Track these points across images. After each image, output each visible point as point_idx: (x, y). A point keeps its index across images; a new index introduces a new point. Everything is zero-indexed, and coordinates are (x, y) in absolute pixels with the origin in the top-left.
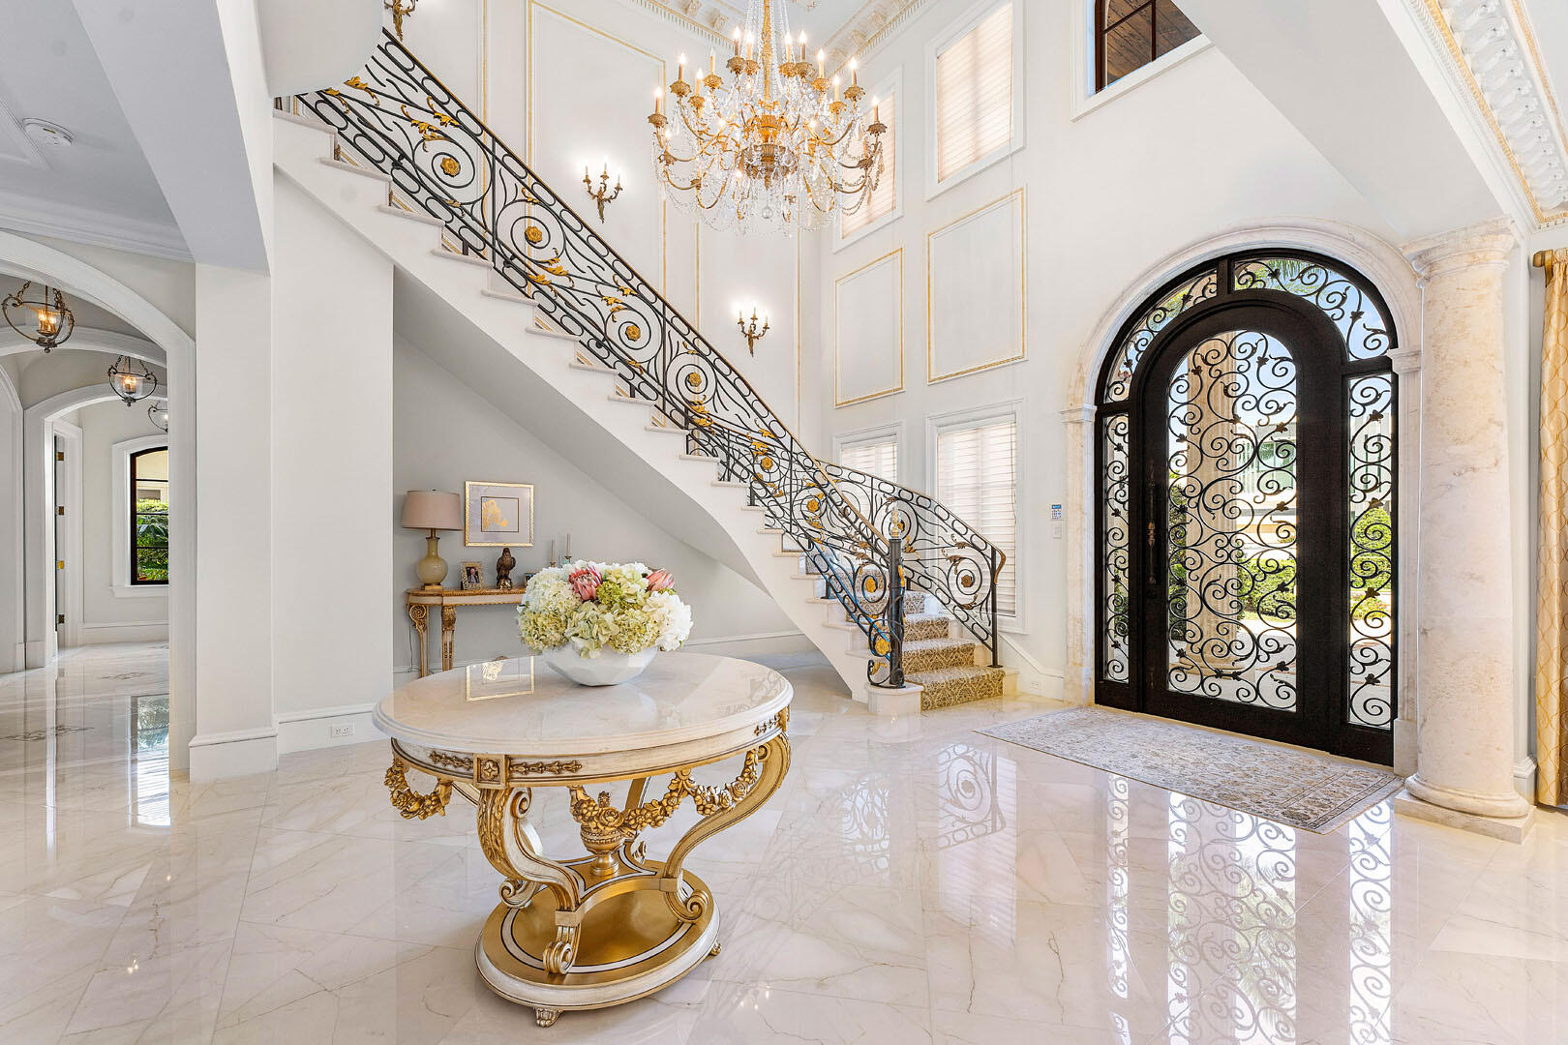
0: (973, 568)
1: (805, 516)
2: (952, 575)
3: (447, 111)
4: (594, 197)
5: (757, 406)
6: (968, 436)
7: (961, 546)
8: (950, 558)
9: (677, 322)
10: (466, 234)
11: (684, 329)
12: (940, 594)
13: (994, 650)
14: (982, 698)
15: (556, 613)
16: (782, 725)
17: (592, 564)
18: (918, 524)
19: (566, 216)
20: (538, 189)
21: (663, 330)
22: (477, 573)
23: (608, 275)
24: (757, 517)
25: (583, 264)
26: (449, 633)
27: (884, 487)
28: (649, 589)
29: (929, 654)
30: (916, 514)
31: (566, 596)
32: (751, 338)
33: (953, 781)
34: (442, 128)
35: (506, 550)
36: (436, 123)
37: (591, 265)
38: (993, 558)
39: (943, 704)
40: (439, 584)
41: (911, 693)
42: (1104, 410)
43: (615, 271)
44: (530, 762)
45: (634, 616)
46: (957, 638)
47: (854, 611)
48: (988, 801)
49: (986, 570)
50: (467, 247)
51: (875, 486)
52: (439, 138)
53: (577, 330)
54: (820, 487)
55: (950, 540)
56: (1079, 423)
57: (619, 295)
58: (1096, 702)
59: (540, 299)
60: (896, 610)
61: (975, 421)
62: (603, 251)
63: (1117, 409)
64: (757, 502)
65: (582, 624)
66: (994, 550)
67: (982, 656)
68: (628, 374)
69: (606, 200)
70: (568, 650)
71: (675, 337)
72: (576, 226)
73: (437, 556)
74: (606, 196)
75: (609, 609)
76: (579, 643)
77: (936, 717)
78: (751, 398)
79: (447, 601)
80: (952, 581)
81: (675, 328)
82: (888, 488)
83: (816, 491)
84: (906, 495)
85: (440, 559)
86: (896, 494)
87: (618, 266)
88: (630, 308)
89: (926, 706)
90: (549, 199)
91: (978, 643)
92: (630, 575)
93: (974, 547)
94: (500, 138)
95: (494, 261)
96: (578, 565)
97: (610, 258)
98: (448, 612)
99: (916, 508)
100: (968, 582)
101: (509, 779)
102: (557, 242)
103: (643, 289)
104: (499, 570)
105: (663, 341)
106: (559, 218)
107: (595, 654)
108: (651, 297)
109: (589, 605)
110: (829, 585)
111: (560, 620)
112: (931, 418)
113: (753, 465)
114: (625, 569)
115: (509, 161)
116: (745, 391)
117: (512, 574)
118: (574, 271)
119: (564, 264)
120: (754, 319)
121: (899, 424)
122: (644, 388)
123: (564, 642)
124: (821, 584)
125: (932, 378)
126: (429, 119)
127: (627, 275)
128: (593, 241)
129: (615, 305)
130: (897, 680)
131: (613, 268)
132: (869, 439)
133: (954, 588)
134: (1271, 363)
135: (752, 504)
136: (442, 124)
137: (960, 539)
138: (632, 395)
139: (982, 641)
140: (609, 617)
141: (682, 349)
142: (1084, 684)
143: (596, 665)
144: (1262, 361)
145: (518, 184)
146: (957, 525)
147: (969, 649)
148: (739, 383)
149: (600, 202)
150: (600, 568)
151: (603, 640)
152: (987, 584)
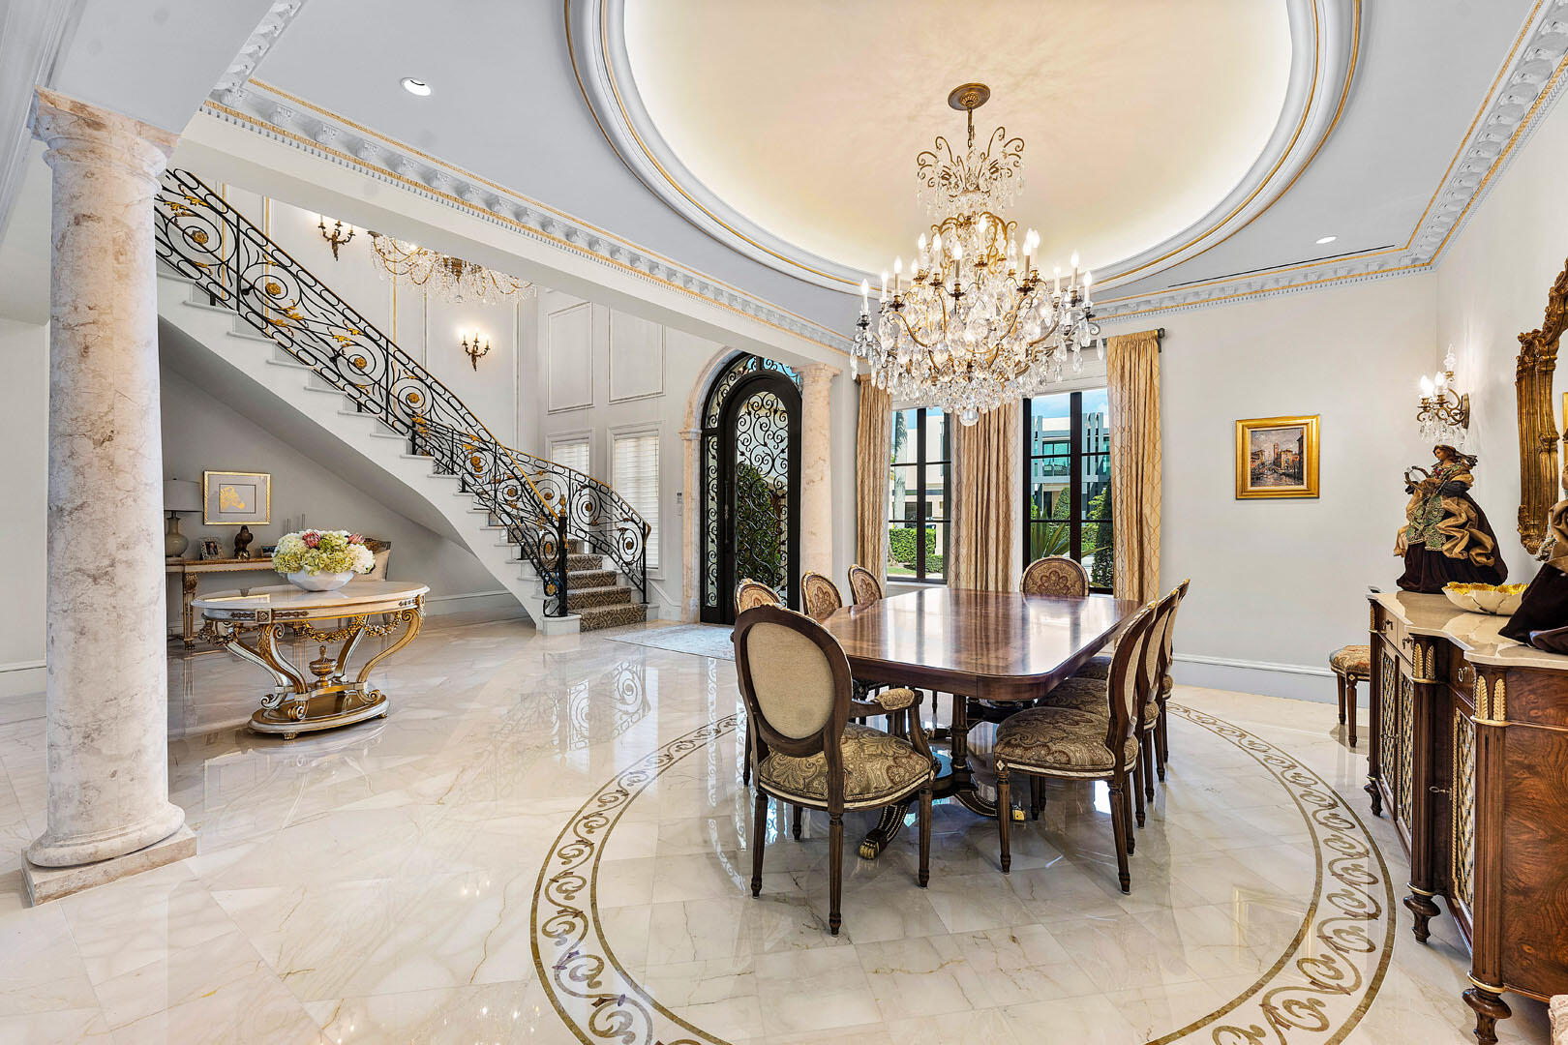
0: (633, 537)
1: (506, 500)
2: (621, 541)
3: (197, 195)
4: (329, 239)
5: (468, 418)
6: (631, 443)
7: (625, 520)
8: (620, 530)
9: (398, 355)
10: (212, 287)
11: (405, 360)
12: (614, 556)
13: (644, 591)
14: (629, 623)
15: (295, 554)
16: (417, 604)
17: (315, 531)
18: (601, 506)
19: (302, 275)
20: (277, 254)
21: (387, 361)
22: (216, 547)
23: (338, 319)
24: (470, 501)
25: (316, 311)
26: (190, 596)
27: (579, 477)
28: (349, 543)
29: (593, 595)
30: (600, 498)
31: (301, 546)
32: (474, 356)
33: (620, 687)
34: (192, 208)
35: (244, 528)
36: (186, 203)
37: (323, 311)
38: (644, 529)
39: (598, 627)
40: (179, 556)
41: (573, 620)
42: (706, 433)
43: (345, 316)
44: (283, 612)
45: (339, 555)
46: (622, 583)
47: (540, 568)
48: (640, 697)
49: (640, 537)
50: (214, 299)
51: (572, 477)
52: (189, 215)
53: (311, 361)
54: (518, 479)
55: (619, 516)
56: (690, 440)
57: (348, 334)
58: (701, 621)
59: (279, 337)
60: (561, 565)
61: (635, 433)
62: (334, 301)
63: (713, 433)
64: (467, 488)
65: (310, 559)
66: (644, 524)
67: (636, 597)
68: (356, 394)
69: (340, 242)
70: (302, 572)
71: (398, 366)
72: (311, 282)
73: (177, 533)
74: (340, 239)
75: (325, 552)
76: (309, 568)
77: (591, 636)
78: (463, 412)
79: (188, 569)
80: (621, 546)
81: (396, 358)
82: (582, 479)
83: (514, 482)
84: (594, 484)
85: (180, 535)
86: (586, 483)
87: (347, 312)
88: (357, 344)
89: (583, 629)
90: (287, 262)
91: (634, 588)
92: (339, 536)
93: (633, 521)
94: (242, 215)
95: (238, 310)
96: (309, 531)
97: (341, 307)
98: (189, 578)
99: (599, 493)
100: (630, 545)
101: (273, 619)
102: (294, 294)
103: (369, 330)
104: (237, 543)
105: (387, 369)
106: (296, 276)
107: (317, 573)
108: (376, 336)
109: (314, 552)
110: (523, 549)
111: (296, 556)
112: (611, 429)
113: (464, 462)
114: (335, 534)
115: (251, 233)
116: (458, 407)
117: (249, 547)
118: (308, 316)
119: (300, 311)
120: (476, 342)
121: (590, 431)
122: (370, 404)
123: (300, 568)
124: (518, 549)
125: (612, 399)
126: (180, 200)
127: (356, 319)
128: (325, 294)
129: (344, 343)
130: (563, 611)
131: (343, 314)
132: (570, 440)
133: (622, 551)
134: (779, 413)
135: (464, 491)
136: (191, 204)
137: (626, 516)
138: (360, 410)
139: (638, 586)
140: (324, 555)
141: (403, 375)
142: (692, 609)
143: (318, 579)
144: (776, 412)
145: (260, 251)
146: (624, 506)
147: (627, 592)
148: (452, 400)
149: (335, 244)
150: (320, 533)
151: (321, 566)
152: (640, 547)
